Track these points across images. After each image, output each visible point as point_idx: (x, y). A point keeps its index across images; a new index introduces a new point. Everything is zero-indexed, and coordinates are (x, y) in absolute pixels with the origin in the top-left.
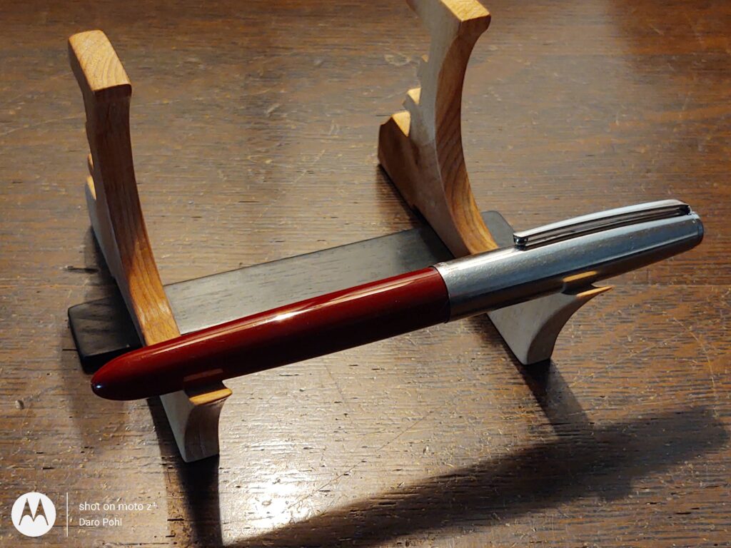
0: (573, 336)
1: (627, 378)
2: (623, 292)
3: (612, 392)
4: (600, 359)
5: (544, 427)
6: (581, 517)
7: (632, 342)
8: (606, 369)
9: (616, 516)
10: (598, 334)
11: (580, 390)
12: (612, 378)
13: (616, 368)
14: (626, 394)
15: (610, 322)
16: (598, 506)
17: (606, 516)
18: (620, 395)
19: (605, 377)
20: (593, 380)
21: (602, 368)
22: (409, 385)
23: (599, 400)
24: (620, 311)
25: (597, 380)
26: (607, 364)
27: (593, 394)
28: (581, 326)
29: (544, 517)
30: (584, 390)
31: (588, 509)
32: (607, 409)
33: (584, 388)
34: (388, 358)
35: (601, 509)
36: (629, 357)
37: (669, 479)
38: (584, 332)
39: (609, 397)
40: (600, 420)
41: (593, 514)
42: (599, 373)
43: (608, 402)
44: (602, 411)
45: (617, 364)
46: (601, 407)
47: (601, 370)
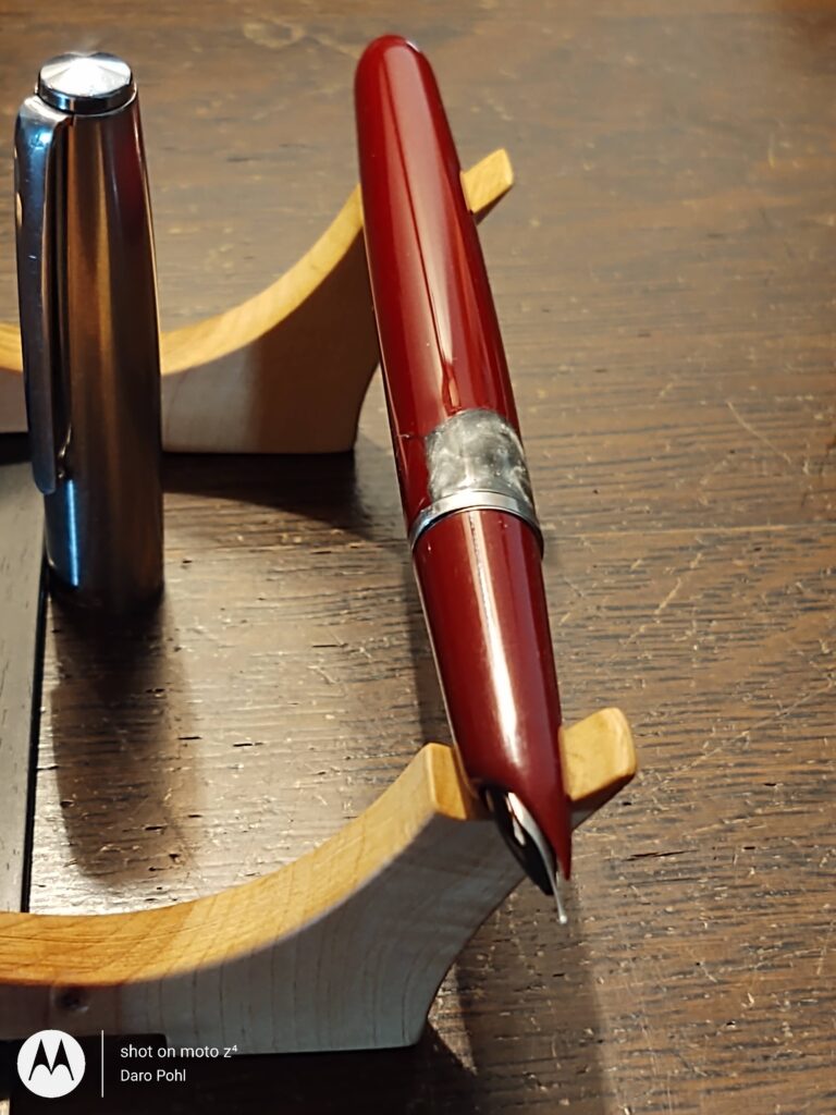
0: (695, 647)
1: (823, 738)
2: (804, 541)
3: (793, 773)
4: (761, 698)
5: (641, 861)
6: (735, 1075)
7: (831, 653)
8: (776, 719)
9: (817, 1067)
10: (752, 639)
12: (790, 739)
13: (798, 716)
14: (824, 777)
15: (779, 609)
16: (771, 1044)
17: (792, 1068)
18: (810, 779)
19: (771, 738)
20: (746, 746)
21: (765, 719)
22: (322, 779)
23: (762, 793)
24: (799, 584)
25: (755, 746)
26: (777, 707)
27: (748, 779)
28: (714, 623)
29: (647, 1078)
30: (728, 771)
31: (750, 1052)
32: (782, 813)
34: (269, 718)
36: (825, 690)
38: (722, 637)
39: (786, 784)
40: (767, 839)
41: (763, 1065)
42: (759, 729)
43: (783, 796)
44: (772, 818)
45: (799, 706)
46: (768, 810)
47: (763, 723)
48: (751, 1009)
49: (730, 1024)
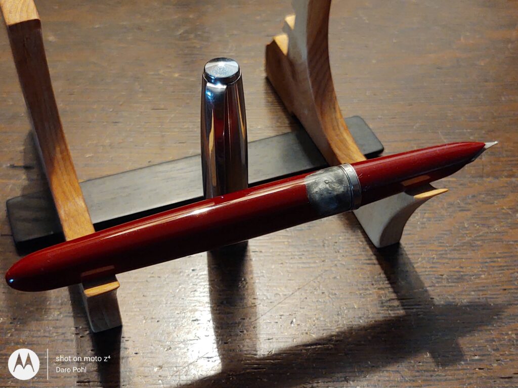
0: (419, 223)
1: (462, 259)
2: (461, 185)
3: (450, 271)
4: (440, 243)
5: (392, 301)
6: (420, 381)
7: (468, 227)
8: (446, 251)
9: (449, 380)
10: (440, 221)
11: (423, 270)
12: (450, 259)
13: (454, 250)
14: (462, 273)
15: (450, 210)
16: (434, 371)
17: (441, 380)
18: (457, 274)
19: (444, 258)
20: (434, 261)
21: (442, 251)
22: (281, 265)
23: (439, 278)
24: (459, 201)
26: (447, 246)
27: (434, 273)
29: (388, 381)
30: (427, 270)
31: (426, 373)
32: (445, 286)
33: (426, 268)
34: (266, 242)
35: (437, 373)
36: (465, 241)
37: (495, 348)
38: (429, 219)
39: (447, 275)
40: (439, 295)
41: (430, 378)
42: (440, 254)
43: (446, 279)
44: (441, 288)
45: (455, 247)
46: (440, 285)
47: (441, 252)
48: (427, 358)
49: (420, 363)
